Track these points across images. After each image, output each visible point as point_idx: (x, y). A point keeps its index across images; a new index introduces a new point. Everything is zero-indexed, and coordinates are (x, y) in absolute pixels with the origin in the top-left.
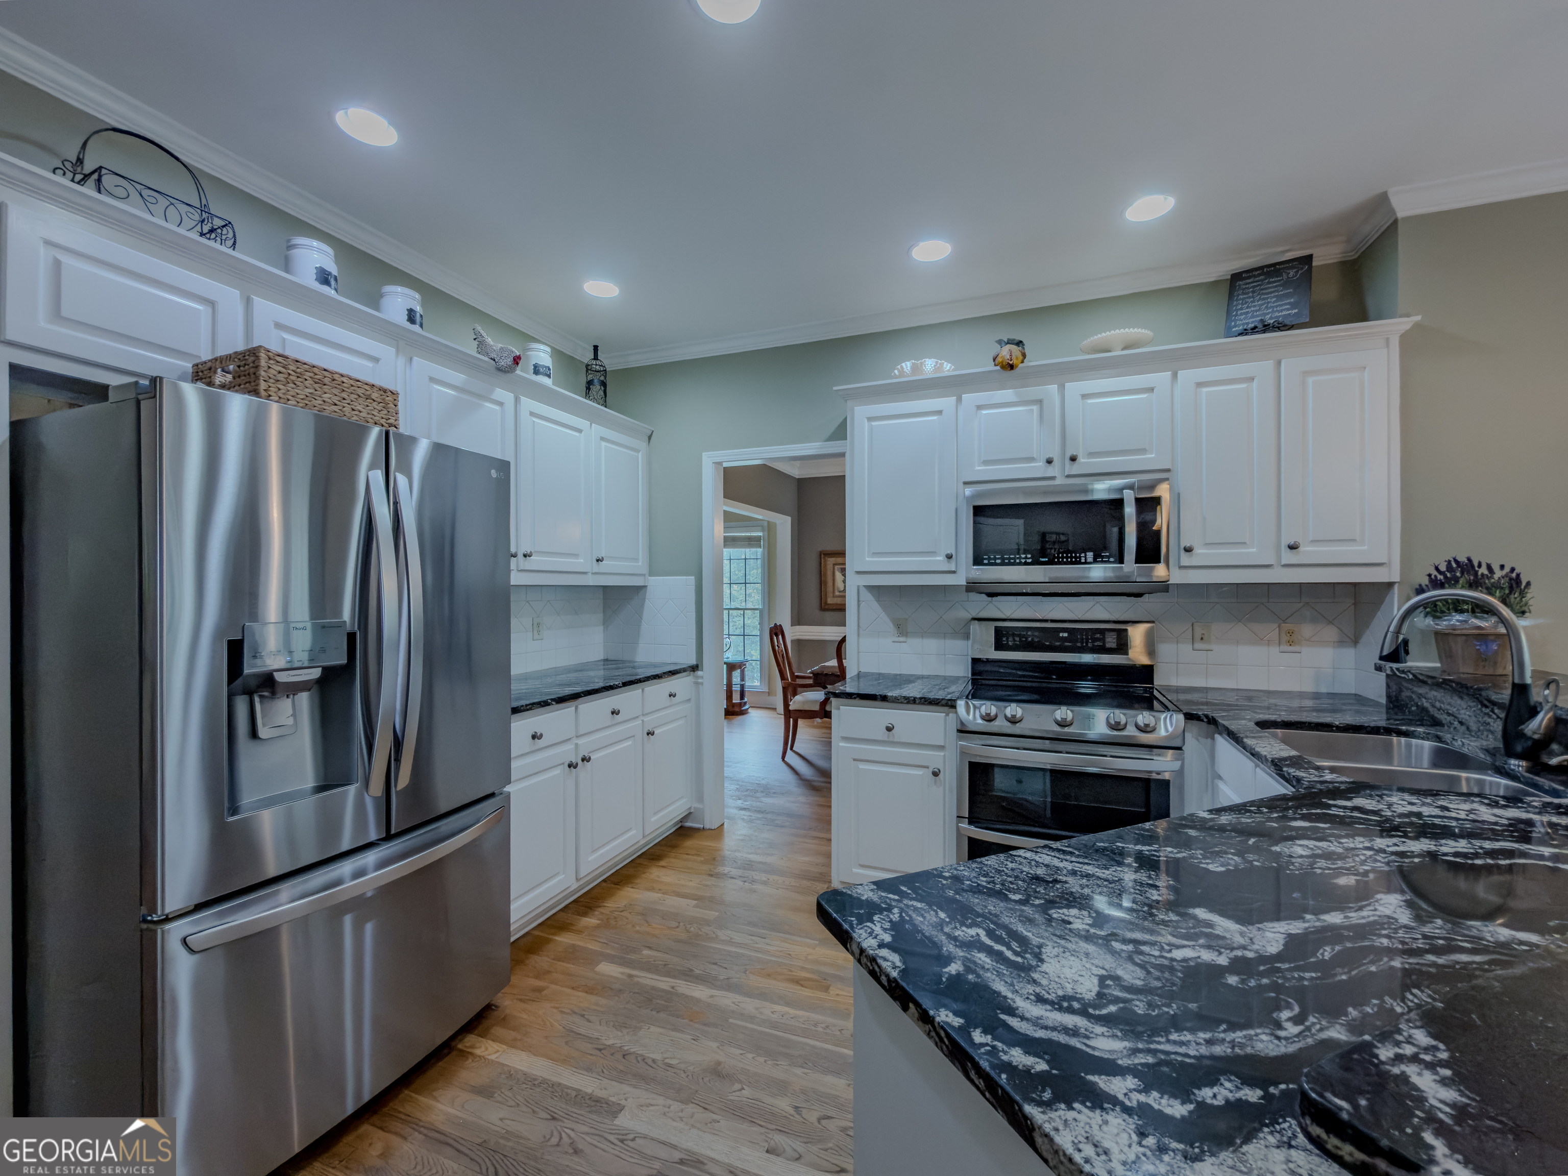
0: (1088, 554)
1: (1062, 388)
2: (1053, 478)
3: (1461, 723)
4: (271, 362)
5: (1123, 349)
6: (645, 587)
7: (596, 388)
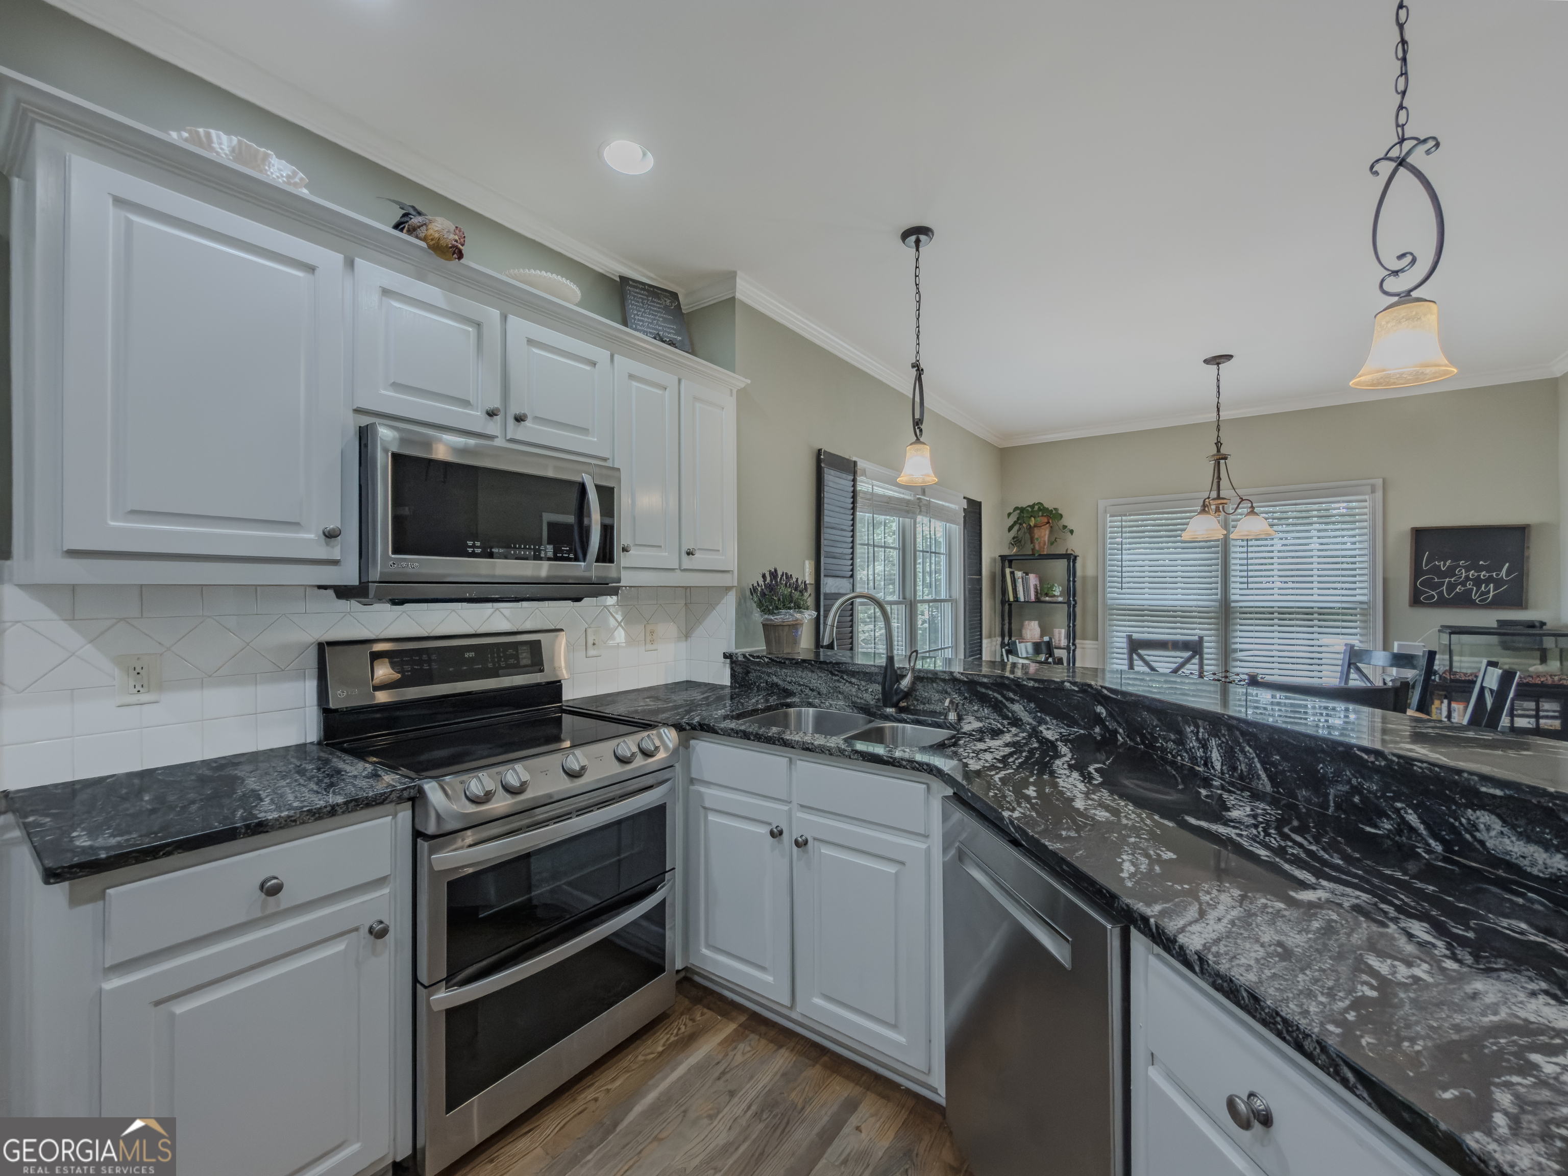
0: (548, 546)
1: (504, 318)
2: (497, 439)
3: (812, 690)
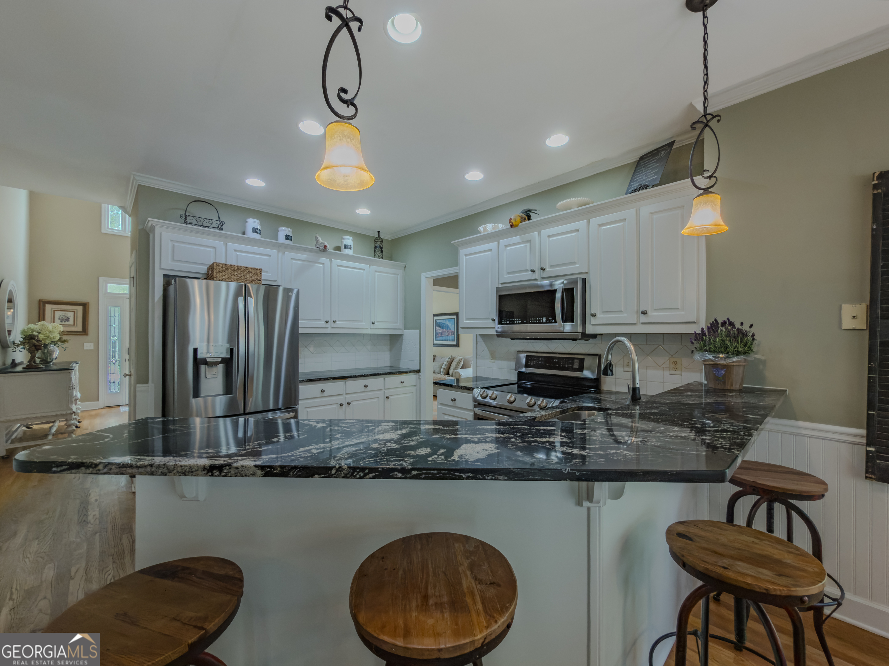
0: (543, 318)
1: (539, 233)
2: (536, 280)
4: (217, 266)
5: (578, 207)
6: (403, 334)
7: (378, 250)
